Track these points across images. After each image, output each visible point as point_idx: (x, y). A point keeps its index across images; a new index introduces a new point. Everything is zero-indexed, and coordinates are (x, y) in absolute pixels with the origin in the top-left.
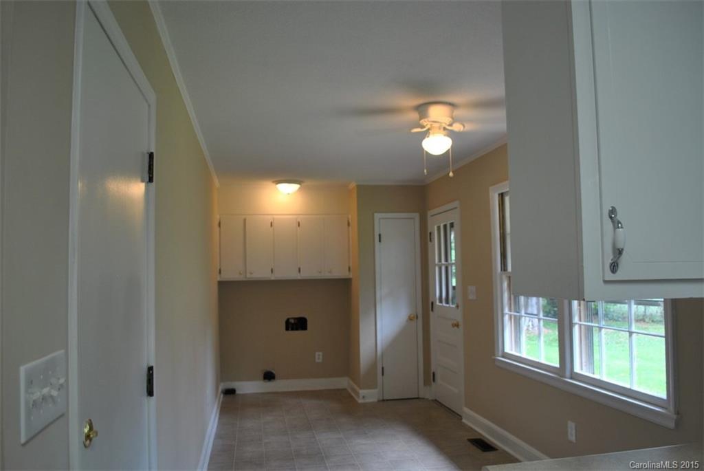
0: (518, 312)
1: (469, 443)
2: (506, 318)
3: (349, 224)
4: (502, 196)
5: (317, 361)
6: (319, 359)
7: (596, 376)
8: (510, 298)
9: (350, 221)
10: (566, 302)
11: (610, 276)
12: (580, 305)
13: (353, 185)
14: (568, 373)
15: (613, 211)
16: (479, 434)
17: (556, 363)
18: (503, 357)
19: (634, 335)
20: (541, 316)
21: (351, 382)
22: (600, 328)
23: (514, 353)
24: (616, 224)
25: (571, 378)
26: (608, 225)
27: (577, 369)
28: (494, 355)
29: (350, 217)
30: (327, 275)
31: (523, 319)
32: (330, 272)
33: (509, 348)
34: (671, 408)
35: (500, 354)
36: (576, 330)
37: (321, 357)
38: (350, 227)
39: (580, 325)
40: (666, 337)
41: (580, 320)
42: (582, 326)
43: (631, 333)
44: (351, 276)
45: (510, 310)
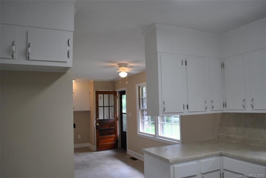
0: (144, 120)
1: (130, 159)
2: (140, 122)
3: (90, 93)
4: (139, 87)
5: (79, 138)
6: (79, 137)
7: (164, 136)
8: (141, 116)
9: (90, 92)
10: (157, 117)
11: (163, 112)
12: (160, 118)
13: (92, 81)
14: (157, 136)
15: (164, 102)
16: (132, 156)
17: (154, 133)
18: (139, 133)
19: (173, 125)
20: (150, 121)
21: (90, 144)
22: (165, 124)
23: (142, 132)
24: (164, 104)
25: (158, 137)
26: (163, 104)
27: (159, 135)
28: (137, 133)
29: (90, 91)
30: (82, 110)
31: (145, 122)
32: (84, 109)
33: (141, 130)
34: (181, 142)
35: (139, 132)
36: (159, 124)
37: (80, 137)
38: (90, 94)
39: (160, 123)
40: (180, 125)
41: (160, 122)
42: (161, 124)
43: (172, 124)
44: (91, 110)
45: (141, 120)
